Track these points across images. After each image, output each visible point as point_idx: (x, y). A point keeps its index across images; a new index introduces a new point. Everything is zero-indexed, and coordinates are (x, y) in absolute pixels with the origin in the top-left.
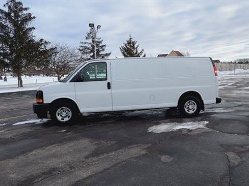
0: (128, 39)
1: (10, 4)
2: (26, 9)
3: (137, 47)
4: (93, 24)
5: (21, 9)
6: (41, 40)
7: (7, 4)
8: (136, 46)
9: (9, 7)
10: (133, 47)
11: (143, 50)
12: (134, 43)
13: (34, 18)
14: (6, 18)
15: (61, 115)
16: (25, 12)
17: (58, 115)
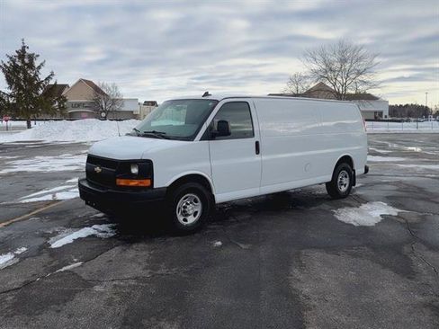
0: (20, 48)
3: (39, 67)
8: (37, 63)
10: (31, 66)
11: (52, 74)
12: (31, 57)
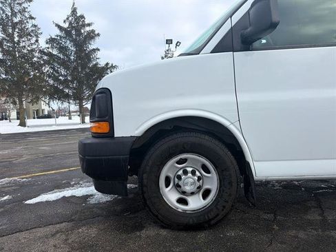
1: (70, 19)
2: (89, 25)
4: (171, 40)
5: (84, 26)
6: (107, 64)
7: (68, 19)
9: (70, 23)
13: (98, 35)
14: (66, 38)
15: (177, 186)
16: (88, 29)
17: (167, 186)
